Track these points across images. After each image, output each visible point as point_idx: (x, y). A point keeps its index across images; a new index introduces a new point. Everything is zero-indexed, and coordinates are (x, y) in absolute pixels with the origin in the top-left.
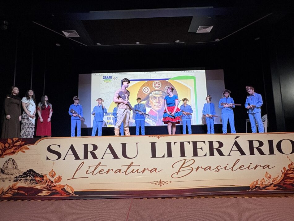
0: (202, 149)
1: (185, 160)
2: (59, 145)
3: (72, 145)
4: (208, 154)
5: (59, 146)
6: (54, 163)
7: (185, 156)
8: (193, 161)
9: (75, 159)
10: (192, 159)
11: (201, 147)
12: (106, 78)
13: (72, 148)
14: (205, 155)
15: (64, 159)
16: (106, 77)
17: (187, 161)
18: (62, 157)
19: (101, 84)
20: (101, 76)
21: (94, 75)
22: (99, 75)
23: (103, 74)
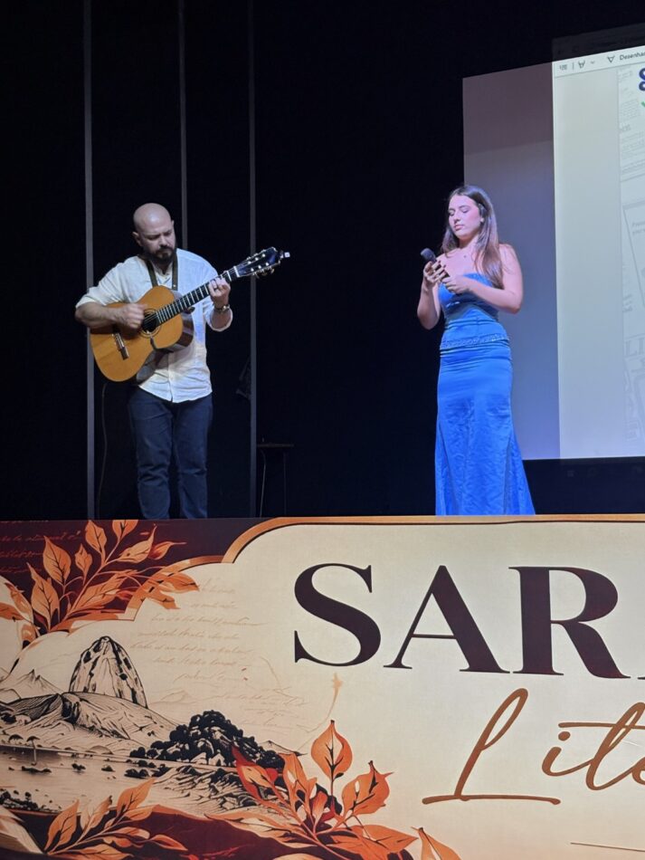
2: (364, 567)
3: (442, 572)
5: (366, 575)
6: (337, 684)
9: (467, 666)
13: (443, 589)
15: (398, 664)
18: (387, 651)
19: (628, 128)
20: (627, 70)
21: (569, 71)
22: (608, 64)
23: (637, 55)
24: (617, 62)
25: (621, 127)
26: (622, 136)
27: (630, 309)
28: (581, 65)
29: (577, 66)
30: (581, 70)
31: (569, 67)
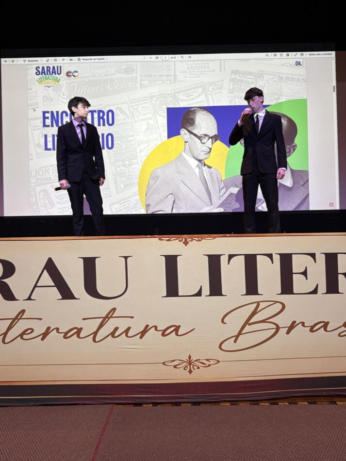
0: (305, 273)
1: (258, 303)
4: (323, 288)
7: (257, 294)
8: (280, 306)
10: (276, 302)
11: (303, 270)
12: (43, 72)
14: (315, 292)
16: (43, 68)
17: (262, 305)
19: (31, 89)
20: (30, 66)
21: (8, 63)
22: (23, 63)
23: (35, 61)
24: (27, 62)
25: (29, 88)
26: (29, 91)
27: (32, 159)
28: (13, 61)
29: (11, 62)
30: (13, 63)
31: (8, 61)
